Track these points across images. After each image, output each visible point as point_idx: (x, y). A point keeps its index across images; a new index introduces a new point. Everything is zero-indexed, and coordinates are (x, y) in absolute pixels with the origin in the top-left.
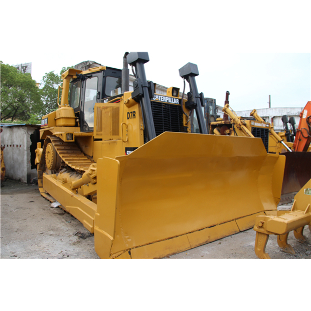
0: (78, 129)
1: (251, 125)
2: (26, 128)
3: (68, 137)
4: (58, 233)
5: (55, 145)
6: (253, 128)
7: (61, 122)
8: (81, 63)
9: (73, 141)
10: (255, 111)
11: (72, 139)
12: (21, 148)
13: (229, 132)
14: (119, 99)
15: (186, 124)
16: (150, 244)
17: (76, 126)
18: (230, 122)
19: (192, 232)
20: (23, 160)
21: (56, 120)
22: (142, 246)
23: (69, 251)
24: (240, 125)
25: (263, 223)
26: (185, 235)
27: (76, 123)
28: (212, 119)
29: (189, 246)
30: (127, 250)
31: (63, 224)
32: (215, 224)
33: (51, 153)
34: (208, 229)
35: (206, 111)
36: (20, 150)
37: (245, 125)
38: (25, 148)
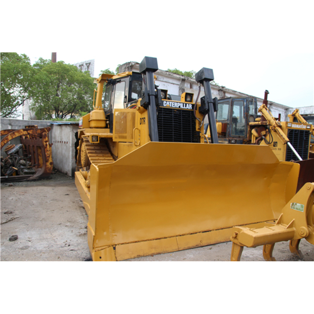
0: (108, 130)
1: (287, 127)
2: (72, 126)
3: (94, 139)
4: (72, 225)
5: (86, 145)
6: (289, 130)
7: (93, 124)
8: (124, 64)
9: (98, 142)
10: (297, 111)
11: (97, 141)
12: (67, 145)
13: (265, 134)
14: (135, 105)
15: (199, 129)
16: (136, 242)
17: (106, 127)
18: (266, 123)
19: (183, 235)
20: (69, 156)
21: (89, 121)
22: (128, 243)
23: (73, 241)
24: (275, 127)
25: (237, 234)
26: (175, 238)
27: (107, 124)
28: (251, 119)
29: (177, 248)
30: (112, 246)
31: (82, 217)
32: (211, 229)
33: (84, 152)
34: (201, 233)
35: (245, 110)
36: (67, 147)
37: (280, 127)
38: (71, 145)
